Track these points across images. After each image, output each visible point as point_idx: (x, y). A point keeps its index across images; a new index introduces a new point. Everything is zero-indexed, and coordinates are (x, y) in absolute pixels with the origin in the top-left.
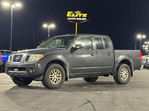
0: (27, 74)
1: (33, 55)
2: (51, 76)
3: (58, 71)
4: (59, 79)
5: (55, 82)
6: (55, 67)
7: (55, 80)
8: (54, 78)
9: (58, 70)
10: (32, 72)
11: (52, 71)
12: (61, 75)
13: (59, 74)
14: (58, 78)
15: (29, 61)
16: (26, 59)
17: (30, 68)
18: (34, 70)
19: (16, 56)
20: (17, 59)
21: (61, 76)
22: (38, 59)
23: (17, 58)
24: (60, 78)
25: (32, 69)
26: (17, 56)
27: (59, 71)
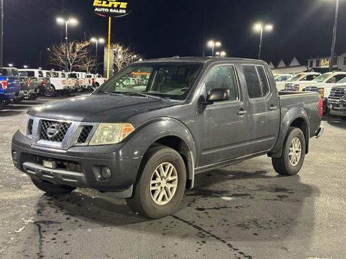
0: (84, 180)
1: (102, 125)
2: (154, 185)
3: (170, 167)
4: (171, 189)
5: (164, 199)
6: (165, 156)
7: (164, 193)
8: (161, 188)
9: (170, 165)
10: (103, 178)
11: (156, 170)
12: (176, 177)
13: (172, 175)
14: (169, 186)
15: (91, 144)
16: (82, 134)
17: (96, 166)
18: (108, 171)
19: (46, 121)
20: (51, 134)
21: (177, 180)
22: (118, 139)
23: (50, 130)
24: (175, 185)
25: (101, 167)
26: (50, 122)
27: (173, 167)
